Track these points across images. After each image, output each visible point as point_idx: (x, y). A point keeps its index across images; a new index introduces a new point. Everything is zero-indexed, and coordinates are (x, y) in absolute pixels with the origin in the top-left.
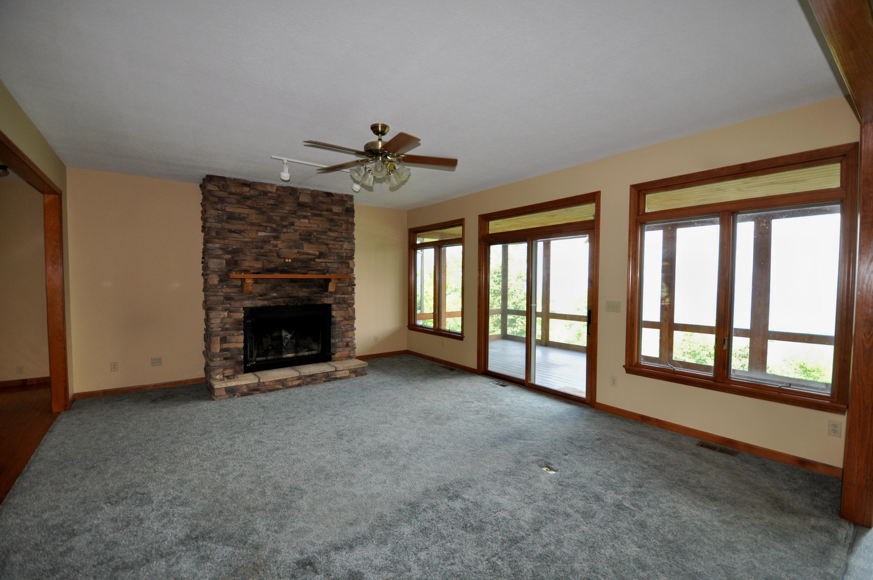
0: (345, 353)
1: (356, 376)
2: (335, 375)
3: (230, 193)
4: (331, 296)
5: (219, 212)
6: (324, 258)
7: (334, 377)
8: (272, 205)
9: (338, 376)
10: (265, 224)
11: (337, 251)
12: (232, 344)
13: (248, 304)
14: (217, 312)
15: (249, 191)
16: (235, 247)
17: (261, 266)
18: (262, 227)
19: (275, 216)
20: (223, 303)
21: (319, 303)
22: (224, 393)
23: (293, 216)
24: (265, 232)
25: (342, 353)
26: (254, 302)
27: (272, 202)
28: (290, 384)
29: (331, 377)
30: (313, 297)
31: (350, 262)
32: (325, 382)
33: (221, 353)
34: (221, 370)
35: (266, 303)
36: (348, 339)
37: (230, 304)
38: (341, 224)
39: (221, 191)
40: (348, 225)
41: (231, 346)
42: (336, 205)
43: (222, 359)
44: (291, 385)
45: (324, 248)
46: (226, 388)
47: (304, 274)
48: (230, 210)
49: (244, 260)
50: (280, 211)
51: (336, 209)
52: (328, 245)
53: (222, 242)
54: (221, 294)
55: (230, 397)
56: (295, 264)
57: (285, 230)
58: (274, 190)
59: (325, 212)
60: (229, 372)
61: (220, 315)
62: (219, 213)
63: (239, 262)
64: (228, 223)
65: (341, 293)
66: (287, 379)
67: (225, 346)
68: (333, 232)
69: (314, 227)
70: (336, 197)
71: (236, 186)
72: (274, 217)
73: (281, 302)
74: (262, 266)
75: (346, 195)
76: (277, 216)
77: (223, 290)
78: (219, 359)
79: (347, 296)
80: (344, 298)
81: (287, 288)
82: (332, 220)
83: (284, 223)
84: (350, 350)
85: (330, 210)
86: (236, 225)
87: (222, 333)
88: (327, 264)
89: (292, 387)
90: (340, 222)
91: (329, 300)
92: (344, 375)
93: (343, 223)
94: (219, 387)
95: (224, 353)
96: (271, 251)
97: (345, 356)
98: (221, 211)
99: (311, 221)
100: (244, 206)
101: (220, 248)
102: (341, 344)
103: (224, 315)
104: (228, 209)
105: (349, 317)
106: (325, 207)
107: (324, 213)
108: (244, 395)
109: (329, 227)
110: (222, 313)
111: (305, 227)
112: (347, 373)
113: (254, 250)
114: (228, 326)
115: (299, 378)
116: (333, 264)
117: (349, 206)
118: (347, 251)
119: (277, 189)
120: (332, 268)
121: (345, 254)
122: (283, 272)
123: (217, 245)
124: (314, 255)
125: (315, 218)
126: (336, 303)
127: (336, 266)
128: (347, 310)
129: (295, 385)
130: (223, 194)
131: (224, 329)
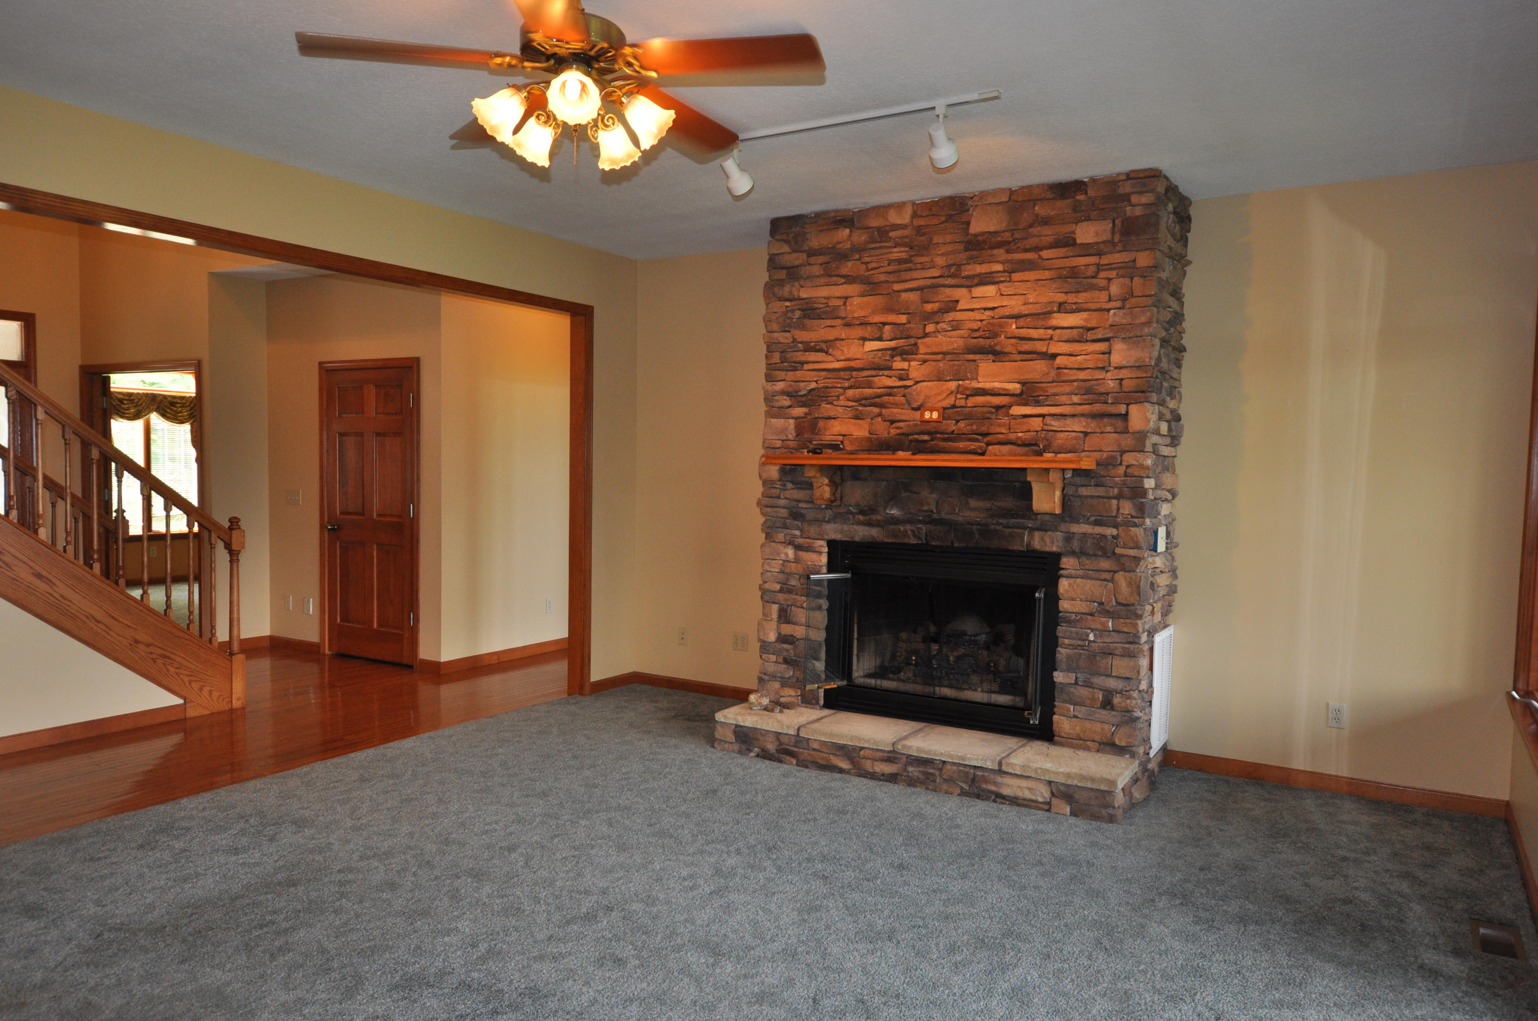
0: (1097, 727)
1: (1074, 814)
2: (995, 783)
3: (812, 253)
4: (1055, 529)
5: (787, 304)
6: (1038, 403)
7: (993, 788)
8: (900, 261)
9: (1006, 791)
10: (877, 319)
11: (1082, 375)
12: (797, 627)
13: (834, 531)
14: (773, 544)
15: (850, 235)
16: (813, 385)
17: (868, 435)
18: (869, 328)
19: (906, 291)
20: (785, 527)
21: (1016, 547)
22: (732, 738)
23: (949, 281)
24: (880, 339)
25: (1088, 725)
26: (845, 527)
27: (898, 253)
28: (868, 765)
29: (984, 786)
30: (998, 528)
31: (1134, 410)
32: (963, 793)
33: (779, 646)
34: (777, 685)
35: (874, 533)
36: (1112, 683)
37: (801, 531)
38: (1110, 280)
39: (795, 251)
40: (1132, 279)
41: (799, 632)
42: (1088, 219)
43: (781, 660)
44: (871, 770)
45: (1037, 369)
46: (737, 726)
47: (974, 452)
48: (805, 296)
49: (830, 418)
50: (915, 274)
51: (1087, 233)
52: (1054, 356)
53: (791, 375)
54: (782, 502)
55: (740, 752)
56: (951, 426)
57: (930, 328)
58: (905, 218)
59: (1049, 251)
60: (789, 694)
61: (778, 554)
62: (787, 307)
63: (821, 424)
64: (803, 328)
65: (1093, 519)
66: (862, 749)
67: (787, 629)
68: (1073, 312)
69: (1014, 305)
70: (1091, 192)
71: (821, 231)
72: (904, 295)
73: (911, 535)
74: (870, 433)
75: (1130, 176)
76: (911, 290)
77: (788, 494)
78: (773, 658)
79: (1111, 531)
80: (1104, 537)
81: (925, 493)
82: (1073, 273)
83: (929, 307)
84: (1114, 720)
85: (1068, 242)
86: (819, 332)
87: (781, 597)
88: (1048, 420)
89: (873, 776)
90: (1103, 274)
91: (1048, 540)
92: (1028, 795)
93: (1112, 274)
94: (722, 720)
95: (785, 646)
96: (890, 391)
97: (1097, 738)
98: (790, 300)
99: (1003, 287)
100: (834, 279)
101: (783, 393)
102: (1083, 692)
103: (786, 554)
104: (804, 294)
105: (1119, 604)
106: (1048, 233)
107: (1045, 254)
108: (765, 755)
109: (1061, 297)
110: (780, 547)
111: (985, 309)
112: (1042, 793)
113: (850, 393)
114: (793, 582)
115: (891, 757)
116: (1069, 421)
117: (1138, 211)
118: (1123, 374)
119: (915, 215)
120: (1062, 435)
121: (1111, 384)
122: (919, 448)
123: (780, 386)
124: (1007, 394)
125: (1016, 276)
126: (1073, 553)
127: (1078, 425)
128: (1112, 580)
129: (883, 775)
130: (797, 259)
131: (786, 589)
